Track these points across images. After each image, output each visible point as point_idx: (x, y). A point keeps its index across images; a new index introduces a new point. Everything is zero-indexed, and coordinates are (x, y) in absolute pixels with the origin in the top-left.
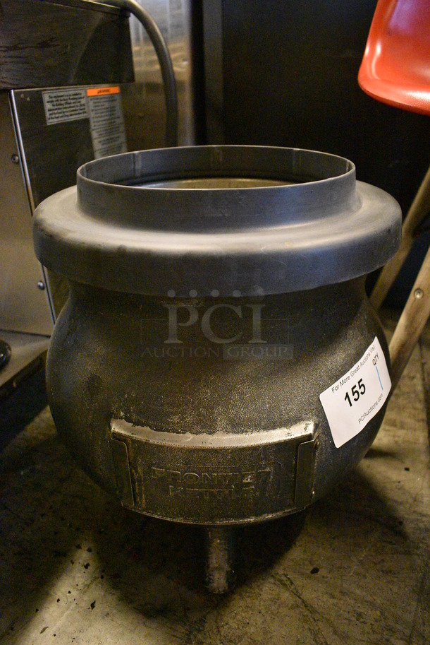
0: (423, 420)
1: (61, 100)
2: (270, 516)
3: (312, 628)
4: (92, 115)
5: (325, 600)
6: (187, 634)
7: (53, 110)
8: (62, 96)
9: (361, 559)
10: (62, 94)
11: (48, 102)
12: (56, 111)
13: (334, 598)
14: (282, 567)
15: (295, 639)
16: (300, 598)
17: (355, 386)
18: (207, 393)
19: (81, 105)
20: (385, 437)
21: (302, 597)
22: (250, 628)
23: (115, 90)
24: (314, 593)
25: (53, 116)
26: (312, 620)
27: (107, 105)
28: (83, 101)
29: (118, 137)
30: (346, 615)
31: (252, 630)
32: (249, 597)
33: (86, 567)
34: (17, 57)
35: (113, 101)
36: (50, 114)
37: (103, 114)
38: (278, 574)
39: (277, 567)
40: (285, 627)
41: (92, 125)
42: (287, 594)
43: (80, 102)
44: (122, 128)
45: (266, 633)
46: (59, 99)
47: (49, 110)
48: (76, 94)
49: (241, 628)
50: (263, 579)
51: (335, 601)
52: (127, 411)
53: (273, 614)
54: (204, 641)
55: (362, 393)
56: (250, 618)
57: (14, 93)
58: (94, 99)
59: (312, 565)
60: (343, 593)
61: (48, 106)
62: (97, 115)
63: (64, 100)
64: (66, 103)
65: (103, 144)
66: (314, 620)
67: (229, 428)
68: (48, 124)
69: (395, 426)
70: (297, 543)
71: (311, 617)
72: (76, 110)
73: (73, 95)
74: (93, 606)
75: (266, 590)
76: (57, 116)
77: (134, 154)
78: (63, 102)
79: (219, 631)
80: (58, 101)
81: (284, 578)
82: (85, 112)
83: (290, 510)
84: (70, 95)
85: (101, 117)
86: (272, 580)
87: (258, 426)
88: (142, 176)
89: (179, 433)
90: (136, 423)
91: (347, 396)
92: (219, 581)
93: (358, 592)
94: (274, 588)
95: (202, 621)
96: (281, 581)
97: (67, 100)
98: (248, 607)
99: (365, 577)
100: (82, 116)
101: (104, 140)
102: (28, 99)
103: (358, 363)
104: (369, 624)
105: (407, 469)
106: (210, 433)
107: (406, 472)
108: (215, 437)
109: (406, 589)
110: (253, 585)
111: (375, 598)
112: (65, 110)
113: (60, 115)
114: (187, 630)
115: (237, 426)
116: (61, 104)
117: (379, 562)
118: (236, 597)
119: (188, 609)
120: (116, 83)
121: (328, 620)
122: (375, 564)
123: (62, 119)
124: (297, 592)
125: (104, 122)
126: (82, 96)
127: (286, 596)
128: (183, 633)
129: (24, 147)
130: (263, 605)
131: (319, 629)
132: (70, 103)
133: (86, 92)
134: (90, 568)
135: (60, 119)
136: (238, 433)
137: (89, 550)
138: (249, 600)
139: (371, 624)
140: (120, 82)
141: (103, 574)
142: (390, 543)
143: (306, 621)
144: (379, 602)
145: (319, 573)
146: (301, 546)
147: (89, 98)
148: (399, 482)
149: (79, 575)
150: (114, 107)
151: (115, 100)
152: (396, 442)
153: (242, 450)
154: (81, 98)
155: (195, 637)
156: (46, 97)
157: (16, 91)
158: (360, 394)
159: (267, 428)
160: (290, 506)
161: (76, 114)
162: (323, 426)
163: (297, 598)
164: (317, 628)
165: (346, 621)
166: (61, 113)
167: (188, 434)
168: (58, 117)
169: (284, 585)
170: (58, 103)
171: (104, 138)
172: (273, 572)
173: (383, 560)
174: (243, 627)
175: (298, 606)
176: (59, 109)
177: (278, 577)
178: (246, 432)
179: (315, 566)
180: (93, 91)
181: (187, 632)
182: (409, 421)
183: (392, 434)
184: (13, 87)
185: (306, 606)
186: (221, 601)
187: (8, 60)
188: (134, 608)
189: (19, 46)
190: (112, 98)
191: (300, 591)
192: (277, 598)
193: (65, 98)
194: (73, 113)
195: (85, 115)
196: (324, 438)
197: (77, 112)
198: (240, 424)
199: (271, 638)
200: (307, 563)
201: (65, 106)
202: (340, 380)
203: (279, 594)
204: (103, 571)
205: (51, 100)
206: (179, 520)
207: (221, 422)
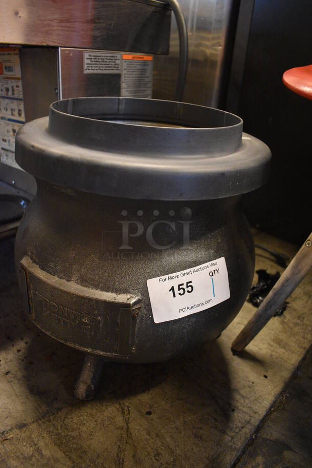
0: (305, 348)
1: (99, 59)
2: (102, 353)
3: (121, 446)
4: (124, 72)
5: (142, 434)
6: (45, 413)
7: (90, 64)
8: (100, 56)
9: (187, 420)
10: (100, 55)
11: (88, 59)
12: (93, 66)
13: (149, 435)
14: (130, 401)
15: (106, 447)
16: (127, 425)
17: (183, 284)
18: (72, 254)
19: (115, 64)
20: (265, 349)
21: (129, 424)
22: (83, 427)
23: (149, 58)
24: (138, 427)
25: (90, 68)
26: (125, 442)
27: (138, 67)
28: (117, 62)
29: (145, 90)
30: (149, 449)
31: (84, 429)
32: (96, 409)
33: (19, 351)
34: (66, 27)
35: (144, 65)
36: (88, 67)
37: (134, 73)
38: (124, 404)
39: (127, 400)
40: (105, 437)
41: (123, 79)
42: (121, 418)
43: (115, 62)
44: (150, 85)
45: (91, 435)
46: (97, 58)
47: (87, 64)
48: (113, 57)
49: (78, 424)
50: (112, 403)
51: (148, 437)
52: (32, 253)
53: (103, 426)
54: (52, 421)
55: (188, 292)
56: (88, 421)
57: (61, 49)
58: (128, 62)
59: (150, 409)
60: (157, 435)
61: (86, 61)
62: (129, 73)
63: (102, 59)
64: (103, 61)
65: (130, 93)
66: (126, 441)
67: (79, 281)
68: (85, 73)
69: (279, 344)
70: (151, 391)
71: (126, 439)
72: (110, 67)
73: (110, 57)
74: (7, 373)
75: (109, 410)
76: (93, 68)
77: (119, 99)
78: (100, 60)
79: (64, 420)
80: (96, 59)
81: (126, 408)
82: (118, 70)
83: (116, 355)
84: (107, 57)
85: (132, 74)
86: (117, 406)
87: (97, 286)
88: (124, 114)
89: (52, 274)
90: (34, 262)
91: (172, 289)
92: (81, 390)
93: (168, 439)
94: (116, 411)
95: (59, 409)
96: (123, 409)
97: (103, 59)
98: (91, 414)
99: (180, 433)
100: (115, 72)
101: (131, 91)
102: (71, 55)
103: (192, 269)
104: (160, 463)
105: (266, 377)
106: (68, 281)
107: (264, 378)
108: (69, 283)
109: (204, 454)
110: (104, 404)
111: (177, 449)
112: (101, 66)
113: (96, 68)
114: (47, 410)
115: (84, 281)
116: (98, 62)
117: (198, 428)
118: (89, 406)
119: (56, 399)
120: (151, 53)
121: (135, 446)
122: (194, 427)
123: (97, 71)
124: (128, 420)
125: (134, 79)
126: (118, 58)
127: (119, 420)
128: (43, 411)
129: (62, 85)
130: (101, 418)
131: (125, 449)
132: (106, 62)
133: (122, 56)
134: (20, 353)
135: (95, 71)
136: (83, 286)
137: (26, 343)
138: (94, 411)
139: (161, 464)
140: (155, 54)
141: (25, 359)
142: (216, 420)
143: (120, 441)
144: (178, 452)
145: (151, 416)
146: (152, 394)
147: (124, 61)
148: (253, 383)
149: (11, 354)
150: (146, 70)
151: (148, 65)
152: (271, 356)
153: (83, 298)
154: (116, 60)
155: (49, 416)
156: (86, 55)
157: (62, 48)
158: (186, 292)
159: (103, 289)
160: (116, 352)
161: (110, 70)
162: (145, 302)
163: (126, 424)
164: (124, 447)
165: (146, 453)
166: (97, 67)
167: (56, 277)
168: (94, 70)
169: (123, 412)
170: (95, 60)
171: (131, 89)
172: (121, 402)
173: (201, 428)
174: (80, 425)
175: (122, 429)
176: (96, 64)
177: (123, 406)
178: (89, 287)
179: (151, 410)
180: (128, 56)
181: (46, 412)
182: (293, 345)
183: (272, 349)
184: (60, 45)
185: (127, 431)
186: (77, 403)
187: (60, 28)
188: (28, 385)
189: (70, 20)
190: (145, 63)
191: (130, 421)
192: (113, 417)
193: (103, 58)
194: (107, 68)
195: (118, 71)
196: (145, 311)
197: (111, 68)
198: (86, 281)
199: (92, 439)
200: (148, 406)
201: (101, 63)
202: (169, 275)
203: (116, 416)
204: (25, 358)
205: (90, 57)
206: (48, 333)
207: (76, 275)
